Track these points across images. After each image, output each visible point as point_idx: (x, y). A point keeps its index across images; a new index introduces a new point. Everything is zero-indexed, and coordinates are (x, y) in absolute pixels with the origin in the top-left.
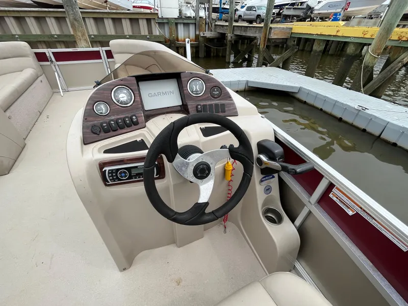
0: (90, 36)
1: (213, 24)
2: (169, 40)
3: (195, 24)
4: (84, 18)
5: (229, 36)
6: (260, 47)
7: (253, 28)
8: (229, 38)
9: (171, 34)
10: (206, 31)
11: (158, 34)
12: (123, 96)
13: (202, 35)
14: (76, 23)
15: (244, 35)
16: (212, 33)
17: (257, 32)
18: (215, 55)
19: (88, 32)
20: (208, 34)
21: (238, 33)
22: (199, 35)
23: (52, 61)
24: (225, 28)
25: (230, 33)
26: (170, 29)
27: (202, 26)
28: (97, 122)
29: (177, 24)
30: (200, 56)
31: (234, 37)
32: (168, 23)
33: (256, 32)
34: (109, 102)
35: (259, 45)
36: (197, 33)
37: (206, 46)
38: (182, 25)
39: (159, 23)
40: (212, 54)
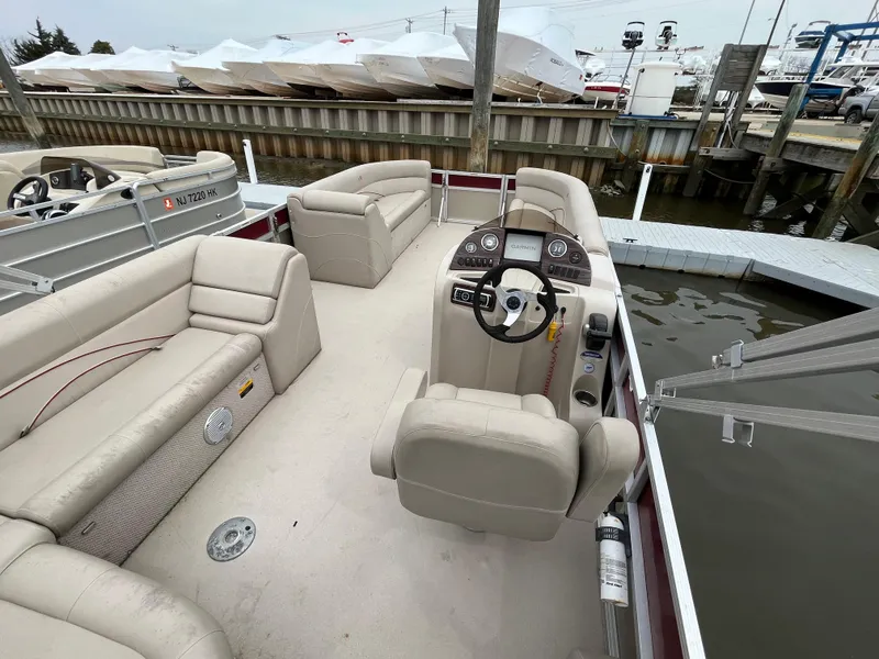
0: (491, 142)
1: (740, 133)
2: (626, 157)
3: (695, 131)
4: (493, 116)
5: (767, 162)
6: (836, 195)
7: (833, 152)
8: (766, 165)
9: (633, 146)
10: (715, 146)
11: (607, 145)
12: (491, 242)
13: (702, 152)
14: (479, 131)
15: (806, 162)
16: (731, 150)
17: (841, 162)
18: (725, 195)
19: (492, 136)
20: (719, 152)
21: (793, 156)
22: (696, 152)
23: (444, 184)
24: (766, 143)
25: (773, 155)
26: (634, 138)
27: (708, 135)
28: (464, 256)
29: (651, 130)
30: (685, 194)
31: (780, 165)
32: (633, 127)
33: (838, 160)
34: (478, 244)
35: (834, 191)
36: (693, 148)
37: (705, 174)
38: (663, 133)
39: (616, 128)
40: (718, 193)
